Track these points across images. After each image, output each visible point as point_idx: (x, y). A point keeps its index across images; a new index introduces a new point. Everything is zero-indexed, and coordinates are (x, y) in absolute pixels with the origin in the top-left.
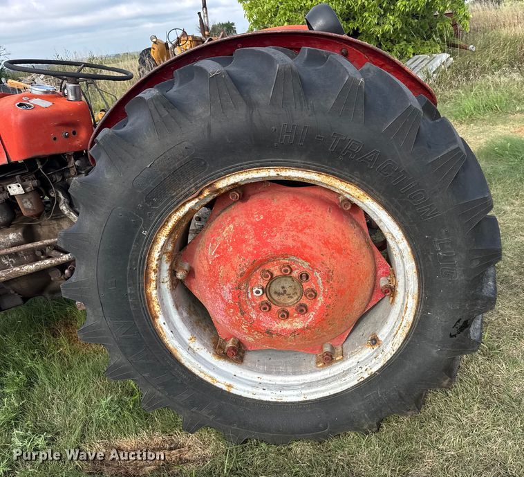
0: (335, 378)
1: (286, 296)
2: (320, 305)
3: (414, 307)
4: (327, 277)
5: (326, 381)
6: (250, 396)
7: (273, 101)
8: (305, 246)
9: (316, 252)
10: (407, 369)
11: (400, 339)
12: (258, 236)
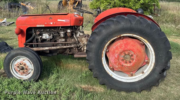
0: (133, 79)
1: (127, 59)
2: (134, 62)
3: (153, 66)
4: (137, 56)
5: (131, 79)
6: (115, 78)
7: (135, 24)
8: (134, 49)
9: (136, 51)
10: (150, 79)
11: (149, 72)
12: (125, 46)
